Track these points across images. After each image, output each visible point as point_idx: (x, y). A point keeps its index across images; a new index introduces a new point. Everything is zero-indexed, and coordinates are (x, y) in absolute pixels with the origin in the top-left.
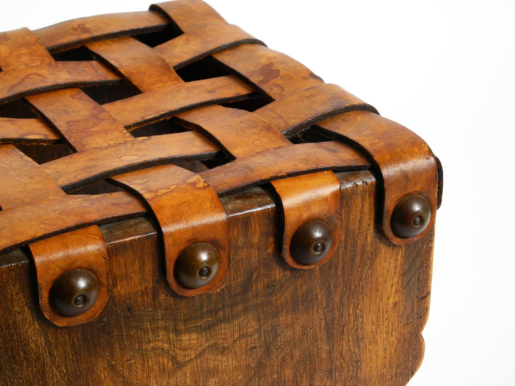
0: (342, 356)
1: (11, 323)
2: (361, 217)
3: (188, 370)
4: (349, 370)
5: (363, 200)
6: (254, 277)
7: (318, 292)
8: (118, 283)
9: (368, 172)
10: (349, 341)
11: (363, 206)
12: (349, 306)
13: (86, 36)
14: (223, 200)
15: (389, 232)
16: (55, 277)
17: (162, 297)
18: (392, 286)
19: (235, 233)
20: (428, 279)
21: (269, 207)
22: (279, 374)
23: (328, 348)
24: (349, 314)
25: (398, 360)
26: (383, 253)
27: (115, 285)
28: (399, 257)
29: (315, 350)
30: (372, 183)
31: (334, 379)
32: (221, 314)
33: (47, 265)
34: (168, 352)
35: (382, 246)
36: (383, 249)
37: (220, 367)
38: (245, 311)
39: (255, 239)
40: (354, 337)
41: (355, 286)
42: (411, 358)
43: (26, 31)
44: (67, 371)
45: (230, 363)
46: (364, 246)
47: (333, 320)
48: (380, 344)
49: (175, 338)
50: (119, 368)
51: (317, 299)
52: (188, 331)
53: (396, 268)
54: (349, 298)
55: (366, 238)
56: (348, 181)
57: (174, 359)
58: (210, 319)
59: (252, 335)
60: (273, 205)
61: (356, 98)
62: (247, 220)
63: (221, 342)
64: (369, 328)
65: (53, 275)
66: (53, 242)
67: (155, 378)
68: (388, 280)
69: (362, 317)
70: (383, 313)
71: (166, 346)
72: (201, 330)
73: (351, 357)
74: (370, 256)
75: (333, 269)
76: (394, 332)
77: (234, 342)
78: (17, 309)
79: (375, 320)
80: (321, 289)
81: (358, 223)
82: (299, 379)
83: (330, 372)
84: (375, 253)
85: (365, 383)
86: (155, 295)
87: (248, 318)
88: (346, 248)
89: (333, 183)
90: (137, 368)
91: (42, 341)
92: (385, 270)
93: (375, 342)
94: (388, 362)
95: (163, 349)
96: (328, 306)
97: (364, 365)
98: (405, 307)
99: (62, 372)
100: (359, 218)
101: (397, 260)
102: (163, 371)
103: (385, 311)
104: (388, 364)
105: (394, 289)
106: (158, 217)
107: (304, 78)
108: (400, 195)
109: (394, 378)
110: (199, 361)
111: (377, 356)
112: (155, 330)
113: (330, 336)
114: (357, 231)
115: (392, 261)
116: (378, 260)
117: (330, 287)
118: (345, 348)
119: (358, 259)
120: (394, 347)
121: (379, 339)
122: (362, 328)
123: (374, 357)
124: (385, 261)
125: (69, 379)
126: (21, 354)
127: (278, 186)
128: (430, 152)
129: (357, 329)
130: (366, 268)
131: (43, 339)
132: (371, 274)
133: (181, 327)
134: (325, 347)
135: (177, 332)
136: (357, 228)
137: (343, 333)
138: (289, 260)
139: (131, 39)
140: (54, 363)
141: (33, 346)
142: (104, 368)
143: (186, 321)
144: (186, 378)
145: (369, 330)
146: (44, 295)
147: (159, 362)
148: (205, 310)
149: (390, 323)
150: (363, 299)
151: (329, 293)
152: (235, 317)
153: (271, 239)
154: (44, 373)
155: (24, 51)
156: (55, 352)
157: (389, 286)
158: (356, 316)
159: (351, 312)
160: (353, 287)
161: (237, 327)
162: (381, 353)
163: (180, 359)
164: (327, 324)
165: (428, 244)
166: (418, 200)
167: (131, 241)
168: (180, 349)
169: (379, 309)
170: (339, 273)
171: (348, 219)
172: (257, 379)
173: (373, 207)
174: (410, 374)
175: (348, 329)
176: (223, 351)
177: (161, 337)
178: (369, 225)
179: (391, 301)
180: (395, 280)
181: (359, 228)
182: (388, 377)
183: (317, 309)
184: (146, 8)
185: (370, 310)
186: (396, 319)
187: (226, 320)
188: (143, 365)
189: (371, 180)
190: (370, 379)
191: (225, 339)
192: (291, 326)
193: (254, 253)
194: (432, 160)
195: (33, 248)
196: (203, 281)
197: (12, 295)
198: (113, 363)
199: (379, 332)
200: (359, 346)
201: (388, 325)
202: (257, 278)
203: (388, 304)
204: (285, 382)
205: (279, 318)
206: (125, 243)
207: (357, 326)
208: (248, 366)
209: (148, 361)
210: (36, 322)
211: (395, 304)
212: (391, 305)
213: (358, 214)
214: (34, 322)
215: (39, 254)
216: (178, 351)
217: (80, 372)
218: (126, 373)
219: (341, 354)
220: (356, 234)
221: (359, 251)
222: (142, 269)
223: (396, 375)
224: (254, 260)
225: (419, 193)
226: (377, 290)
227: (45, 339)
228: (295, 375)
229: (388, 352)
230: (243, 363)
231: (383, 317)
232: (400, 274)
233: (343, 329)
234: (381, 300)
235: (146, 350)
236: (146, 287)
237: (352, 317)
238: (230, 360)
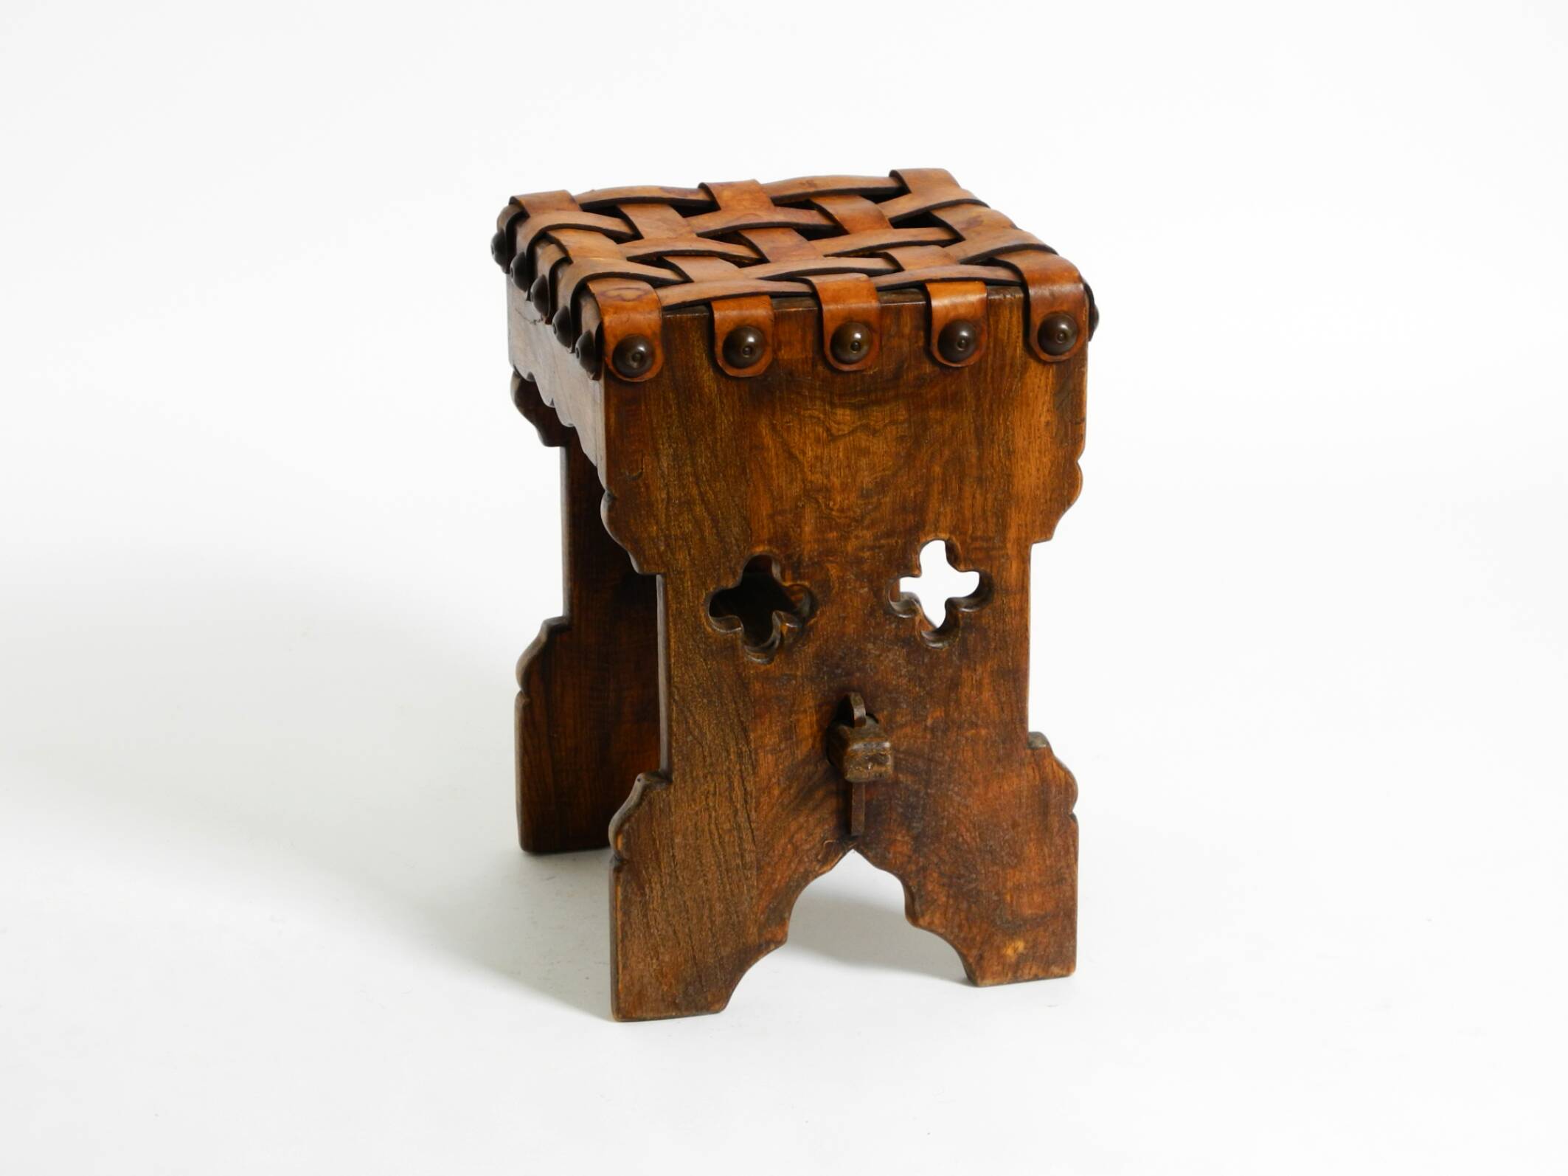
0: (992, 466)
1: (691, 365)
2: (1009, 328)
3: (841, 444)
4: (999, 482)
5: (1011, 312)
6: (906, 366)
7: (968, 394)
8: (783, 347)
9: (1018, 288)
10: (999, 451)
11: (1011, 318)
12: (999, 416)
13: (812, 190)
14: (880, 293)
15: (1037, 348)
16: (728, 330)
17: (820, 368)
18: (1044, 404)
19: (888, 321)
20: (1082, 403)
21: (921, 303)
22: (929, 469)
23: (978, 454)
24: (999, 423)
25: (1052, 484)
26: (1033, 368)
27: (779, 349)
28: (1050, 375)
29: (965, 452)
30: (1020, 298)
31: (985, 488)
32: (873, 397)
33: (723, 320)
34: (823, 422)
35: (1032, 361)
36: (1033, 365)
37: (871, 449)
38: (896, 397)
39: (907, 330)
40: (1005, 449)
41: (1005, 396)
42: (1066, 486)
43: (754, 183)
44: (734, 421)
45: (881, 447)
46: (1013, 358)
47: (983, 426)
48: (1033, 461)
49: (830, 410)
50: (779, 428)
51: (966, 402)
52: (843, 406)
53: (1047, 386)
54: (998, 407)
55: (1015, 350)
56: (998, 293)
57: (828, 430)
58: (863, 399)
59: (902, 423)
60: (924, 302)
61: (1036, 239)
62: (899, 311)
63: (872, 423)
64: (1020, 443)
65: (728, 327)
66: (731, 303)
67: (811, 445)
68: (1039, 396)
69: (1013, 430)
70: (1035, 431)
71: (822, 416)
72: (854, 407)
73: (1003, 470)
74: (1020, 369)
75: (982, 374)
76: (1047, 453)
77: (885, 426)
78: (697, 354)
79: (1026, 436)
80: (970, 392)
81: (1006, 334)
82: (948, 479)
83: (980, 480)
84: (1025, 368)
85: (1018, 500)
86: (814, 365)
87: (898, 405)
88: (995, 356)
89: (981, 292)
90: (795, 431)
91: (714, 387)
92: (1036, 386)
93: (1028, 460)
94: (1041, 483)
95: (819, 419)
96: (977, 410)
97: (1015, 481)
98: (1058, 429)
99: (730, 420)
100: (1007, 329)
101: (1047, 378)
102: (818, 440)
103: (1037, 428)
104: (1041, 487)
105: (1045, 409)
106: (821, 296)
107: (1004, 227)
108: (1047, 311)
109: (1049, 503)
110: (851, 438)
111: (1030, 475)
112: (812, 399)
113: (980, 443)
114: (1006, 341)
115: (1043, 378)
116: (1028, 374)
117: (979, 391)
118: (996, 458)
119: (1007, 369)
120: (1048, 469)
121: (1031, 457)
122: (1013, 441)
123: (1026, 475)
124: (1036, 377)
125: (734, 429)
126: (697, 395)
127: (930, 287)
128: (1080, 279)
129: (1007, 442)
130: (1016, 380)
131: (716, 386)
132: (1021, 386)
133: (836, 400)
134: (974, 452)
135: (833, 405)
136: (1006, 338)
137: (992, 441)
138: (937, 355)
139: (858, 197)
140: (723, 410)
141: (707, 390)
142: (766, 426)
143: (840, 396)
144: (839, 452)
145: (1020, 445)
146: (719, 344)
147: (815, 430)
148: (858, 389)
149: (1043, 443)
150: (1014, 411)
151: (978, 398)
152: (887, 402)
153: (922, 333)
154: (714, 418)
155: (747, 196)
156: (725, 401)
157: (1040, 404)
158: (1006, 428)
159: (1001, 421)
160: (1003, 396)
161: (888, 412)
162: (1034, 472)
163: (834, 431)
164: (976, 429)
165: (1081, 368)
166: (1064, 320)
167: (795, 311)
168: (835, 422)
169: (1030, 425)
170: (989, 379)
171: (997, 328)
172: (907, 469)
173: (1021, 320)
174: (1066, 502)
175: (998, 439)
176: (874, 432)
177: (817, 407)
178: (1018, 337)
179: (1043, 419)
180: (1047, 398)
181: (1008, 338)
182: (1042, 501)
183: (967, 411)
184: (887, 174)
185: (1021, 425)
186: (1049, 439)
187: (878, 402)
188: (800, 429)
189: (1020, 295)
190: (1022, 498)
191: (876, 422)
192: (941, 422)
193: (905, 344)
194: (1082, 287)
195: (714, 305)
196: (854, 355)
197: (693, 341)
198: (775, 422)
199: (1031, 449)
200: (1010, 460)
201: (1041, 443)
202: (908, 368)
203: (1039, 422)
204: (934, 480)
205: (928, 412)
206: (789, 313)
207: (1007, 437)
208: (898, 454)
209: (805, 428)
210: (711, 370)
211: (1048, 424)
212: (1043, 424)
213: (1007, 324)
214: (709, 368)
215: (718, 309)
216: (832, 424)
217: (745, 423)
218: (785, 435)
219: (991, 463)
220: (1005, 344)
221: (1008, 362)
222: (804, 338)
223: (1050, 500)
224: (906, 349)
225: (1066, 313)
226: (1028, 405)
227: (718, 386)
228: (944, 474)
229: (1041, 472)
230: (893, 449)
231: (1035, 434)
232: (1051, 393)
233: (993, 438)
234: (1033, 416)
235: (804, 416)
236: (806, 357)
237: (1002, 426)
238: (881, 443)
